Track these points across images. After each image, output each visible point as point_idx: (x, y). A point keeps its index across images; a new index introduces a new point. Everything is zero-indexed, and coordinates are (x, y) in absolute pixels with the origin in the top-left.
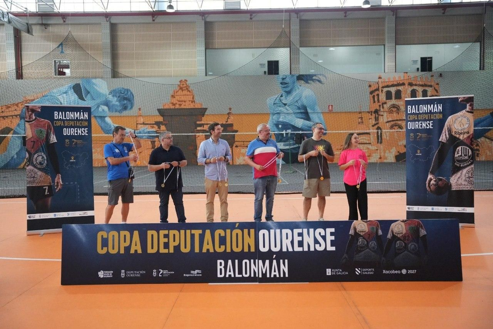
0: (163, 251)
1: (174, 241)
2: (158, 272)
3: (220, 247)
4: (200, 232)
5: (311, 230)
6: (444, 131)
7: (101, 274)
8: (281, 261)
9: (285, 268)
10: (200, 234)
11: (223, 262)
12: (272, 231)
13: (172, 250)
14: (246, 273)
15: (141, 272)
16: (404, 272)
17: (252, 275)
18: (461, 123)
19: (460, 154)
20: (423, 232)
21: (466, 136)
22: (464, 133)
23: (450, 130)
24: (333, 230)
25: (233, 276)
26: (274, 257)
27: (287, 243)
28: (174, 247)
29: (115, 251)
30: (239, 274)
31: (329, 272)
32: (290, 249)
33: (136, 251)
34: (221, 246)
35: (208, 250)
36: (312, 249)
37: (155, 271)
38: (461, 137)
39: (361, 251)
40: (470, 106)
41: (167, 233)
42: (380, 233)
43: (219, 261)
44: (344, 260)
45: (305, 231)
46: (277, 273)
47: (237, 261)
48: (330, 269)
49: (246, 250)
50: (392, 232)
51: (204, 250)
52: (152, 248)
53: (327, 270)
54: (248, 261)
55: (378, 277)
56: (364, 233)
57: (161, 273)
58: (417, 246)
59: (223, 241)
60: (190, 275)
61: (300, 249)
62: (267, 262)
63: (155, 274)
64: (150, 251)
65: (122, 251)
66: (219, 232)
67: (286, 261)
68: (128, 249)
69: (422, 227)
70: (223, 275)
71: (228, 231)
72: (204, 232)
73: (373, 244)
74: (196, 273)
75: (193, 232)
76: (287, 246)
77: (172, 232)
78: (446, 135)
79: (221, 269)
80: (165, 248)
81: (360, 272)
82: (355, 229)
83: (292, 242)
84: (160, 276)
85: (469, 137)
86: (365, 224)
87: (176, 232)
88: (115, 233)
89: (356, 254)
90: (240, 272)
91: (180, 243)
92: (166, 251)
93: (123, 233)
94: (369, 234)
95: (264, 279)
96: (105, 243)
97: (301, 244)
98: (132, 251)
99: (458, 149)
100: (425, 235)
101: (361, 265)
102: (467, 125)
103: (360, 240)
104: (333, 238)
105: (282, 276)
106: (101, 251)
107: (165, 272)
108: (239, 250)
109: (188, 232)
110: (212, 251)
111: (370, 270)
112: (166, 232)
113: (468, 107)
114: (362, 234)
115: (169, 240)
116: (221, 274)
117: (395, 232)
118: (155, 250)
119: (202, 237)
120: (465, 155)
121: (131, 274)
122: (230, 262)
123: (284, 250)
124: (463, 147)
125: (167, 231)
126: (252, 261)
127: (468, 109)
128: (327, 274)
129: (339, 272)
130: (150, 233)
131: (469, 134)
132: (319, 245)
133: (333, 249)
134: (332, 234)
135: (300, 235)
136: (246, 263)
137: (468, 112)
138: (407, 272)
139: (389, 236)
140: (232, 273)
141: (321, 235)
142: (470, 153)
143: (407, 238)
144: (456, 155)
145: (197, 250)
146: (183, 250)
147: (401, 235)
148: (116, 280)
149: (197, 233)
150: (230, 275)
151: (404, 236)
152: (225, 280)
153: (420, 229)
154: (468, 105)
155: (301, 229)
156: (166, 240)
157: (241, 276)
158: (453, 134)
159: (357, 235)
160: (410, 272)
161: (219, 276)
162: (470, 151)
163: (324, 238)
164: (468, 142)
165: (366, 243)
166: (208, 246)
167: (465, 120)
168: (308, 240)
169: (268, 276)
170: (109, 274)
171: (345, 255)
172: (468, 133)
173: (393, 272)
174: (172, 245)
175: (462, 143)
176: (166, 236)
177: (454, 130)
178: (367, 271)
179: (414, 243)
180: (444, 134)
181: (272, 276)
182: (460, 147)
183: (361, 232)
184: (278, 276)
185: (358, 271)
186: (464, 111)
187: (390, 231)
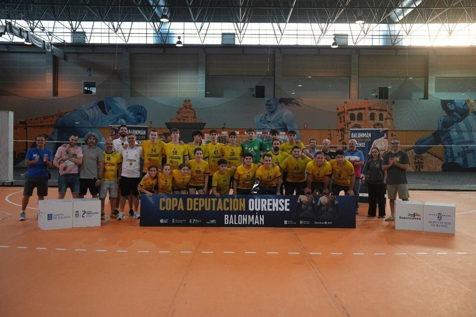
1: (202, 204)
2: (192, 221)
3: (226, 208)
5: (277, 200)
7: (162, 221)
8: (260, 216)
9: (262, 220)
11: (228, 216)
12: (256, 200)
13: (200, 209)
14: (240, 222)
15: (183, 220)
16: (326, 223)
17: (243, 223)
18: (381, 145)
20: (336, 202)
22: (382, 151)
24: (288, 200)
26: (257, 214)
27: (264, 206)
28: (202, 207)
29: (169, 209)
30: (236, 223)
31: (286, 222)
32: (265, 210)
33: (181, 209)
35: (220, 209)
36: (277, 210)
37: (191, 220)
39: (303, 212)
40: (386, 135)
41: (198, 200)
42: (314, 202)
43: (226, 216)
44: (294, 216)
45: (274, 200)
46: (258, 222)
47: (235, 215)
49: (240, 210)
50: (320, 202)
51: (218, 209)
52: (190, 207)
53: (285, 221)
54: (241, 216)
55: (312, 226)
56: (305, 202)
57: (194, 221)
58: (333, 209)
59: (228, 205)
60: (210, 223)
61: (271, 210)
62: (253, 216)
63: (191, 222)
64: (188, 209)
65: (173, 209)
66: (226, 200)
67: (263, 216)
68: (176, 208)
69: (336, 200)
71: (231, 199)
72: (218, 200)
73: (310, 208)
74: (213, 221)
75: (212, 199)
76: (264, 208)
77: (200, 200)
79: (227, 220)
80: (196, 208)
81: (302, 223)
82: (300, 200)
83: (267, 206)
84: (193, 223)
86: (306, 197)
87: (203, 199)
88: (170, 199)
89: (301, 213)
90: (237, 222)
92: (197, 210)
93: (174, 199)
94: (308, 202)
95: (251, 225)
96: (164, 204)
97: (271, 207)
98: (179, 209)
100: (337, 204)
101: (303, 219)
102: (384, 146)
104: (289, 204)
105: (260, 224)
106: (162, 208)
107: (197, 221)
108: (237, 209)
109: (209, 199)
110: (222, 210)
111: (308, 221)
113: (385, 135)
115: (199, 203)
116: (227, 222)
117: (321, 202)
118: (191, 209)
119: (217, 202)
121: (178, 221)
122: (231, 216)
123: (262, 210)
126: (244, 216)
127: (385, 137)
129: (291, 222)
130: (188, 199)
131: (385, 152)
132: (281, 208)
133: (289, 210)
134: (288, 202)
135: (271, 202)
136: (240, 217)
137: (385, 138)
138: (327, 223)
139: (318, 204)
140: (232, 222)
141: (282, 202)
143: (328, 205)
145: (214, 209)
146: (206, 209)
147: (325, 203)
148: (169, 224)
149: (214, 200)
150: (231, 223)
151: (327, 204)
152: (228, 225)
153: (335, 201)
154: (385, 134)
155: (272, 199)
156: (197, 203)
157: (237, 223)
159: (301, 203)
160: (329, 223)
161: (225, 223)
163: (284, 204)
165: (306, 207)
166: (220, 207)
167: (383, 143)
168: (275, 205)
169: (253, 224)
170: (166, 221)
171: (295, 214)
172: (384, 150)
173: (320, 223)
174: (200, 206)
179: (332, 208)
181: (255, 224)
184: (258, 224)
185: (301, 222)
186: (383, 138)
187: (319, 201)
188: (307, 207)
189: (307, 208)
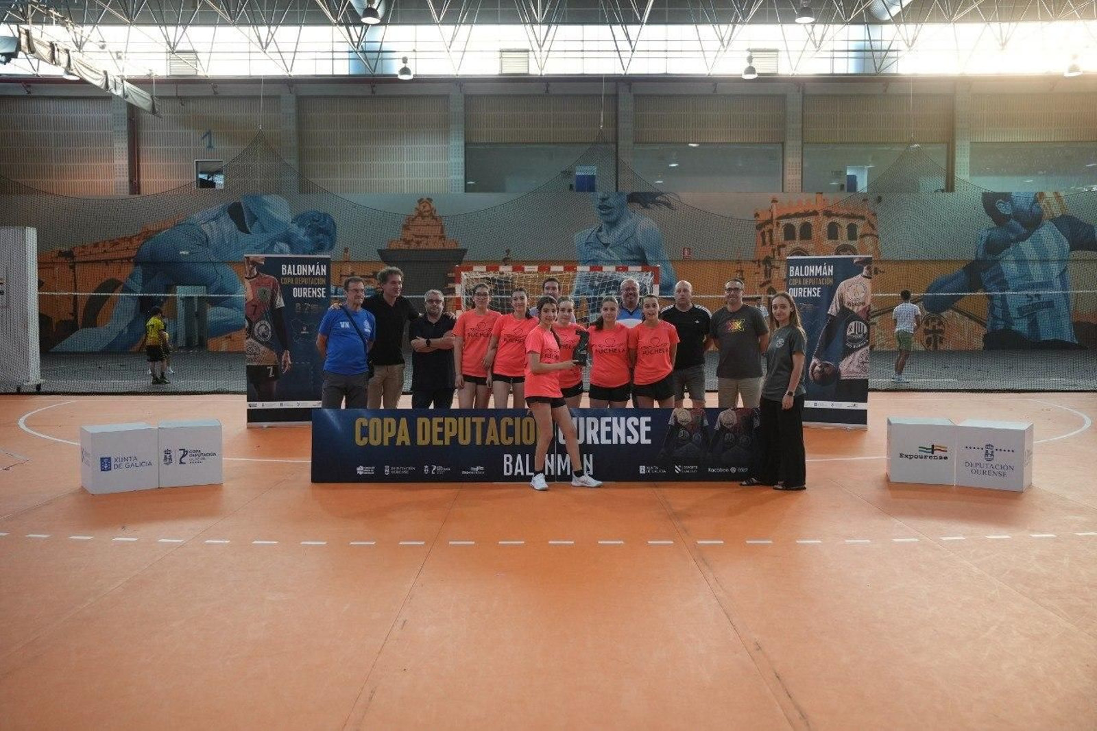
0: (436, 442)
1: (451, 430)
2: (431, 468)
3: (507, 439)
4: (483, 419)
5: (622, 419)
6: (834, 302)
7: (360, 470)
8: (585, 456)
10: (483, 424)
11: (510, 457)
13: (447, 442)
15: (409, 468)
16: (733, 470)
18: (856, 292)
19: (853, 332)
20: (757, 422)
21: (861, 308)
22: (859, 305)
23: (841, 300)
24: (649, 419)
25: (522, 474)
27: (592, 433)
28: (451, 438)
29: (378, 443)
31: (642, 470)
32: (596, 442)
33: (403, 443)
34: (509, 438)
35: (492, 442)
36: (623, 442)
37: (426, 467)
38: (855, 310)
39: (682, 445)
40: (867, 269)
42: (706, 423)
43: (505, 456)
44: (662, 456)
45: (615, 419)
47: (527, 456)
48: (644, 467)
50: (721, 421)
51: (488, 442)
52: (424, 439)
53: (641, 467)
55: (701, 477)
56: (686, 424)
57: (434, 469)
58: (749, 439)
59: (510, 431)
60: (470, 473)
61: (609, 442)
63: (426, 471)
64: (420, 442)
65: (386, 443)
66: (506, 420)
67: (591, 456)
68: (393, 440)
69: (756, 416)
70: (510, 473)
71: (518, 419)
72: (488, 421)
73: (697, 436)
74: (477, 469)
75: (474, 420)
76: (592, 437)
77: (448, 420)
78: (836, 306)
79: (508, 466)
80: (439, 439)
81: (680, 470)
82: (676, 418)
83: (599, 434)
84: (433, 473)
85: (864, 309)
86: (689, 412)
87: (453, 420)
88: (378, 421)
89: (677, 448)
91: (457, 434)
92: (441, 443)
93: (387, 420)
94: (693, 424)
95: (564, 477)
96: (365, 432)
97: (609, 435)
98: (399, 443)
99: (851, 324)
100: (759, 427)
101: (683, 462)
102: (863, 294)
103: (682, 432)
104: (649, 429)
106: (360, 442)
107: (440, 468)
108: (530, 442)
109: (468, 419)
110: (497, 443)
111: (692, 467)
112: (441, 420)
113: (865, 271)
114: (684, 424)
115: (444, 429)
116: (508, 471)
117: (724, 422)
118: (427, 442)
119: (485, 426)
120: (859, 333)
121: (397, 471)
122: (519, 457)
123: (589, 442)
124: (857, 322)
125: (442, 418)
127: (864, 274)
128: (641, 472)
129: (656, 469)
130: (420, 421)
131: (864, 307)
132: (631, 437)
133: (649, 442)
134: (647, 424)
135: (609, 424)
137: (864, 277)
138: (737, 470)
139: (717, 427)
140: (521, 470)
141: (635, 424)
142: (865, 331)
143: (738, 430)
144: (848, 333)
145: (479, 442)
146: (461, 441)
147: (730, 426)
148: (378, 478)
149: (479, 421)
150: (519, 473)
151: (735, 427)
152: (514, 478)
153: (754, 418)
154: (865, 268)
155: (610, 418)
156: (440, 430)
158: (846, 305)
159: (678, 425)
160: (742, 470)
161: (505, 473)
162: (865, 327)
163: (638, 428)
164: (863, 316)
165: (689, 435)
166: (492, 438)
167: (860, 288)
168: (619, 431)
170: (370, 470)
172: (864, 304)
173: (721, 470)
174: (448, 435)
175: (855, 317)
176: (441, 425)
177: (846, 300)
178: (689, 469)
179: (747, 436)
180: (834, 305)
182: (854, 323)
183: (682, 421)
185: (678, 469)
186: (860, 276)
187: (718, 420)
188: (690, 433)
189: (691, 436)
